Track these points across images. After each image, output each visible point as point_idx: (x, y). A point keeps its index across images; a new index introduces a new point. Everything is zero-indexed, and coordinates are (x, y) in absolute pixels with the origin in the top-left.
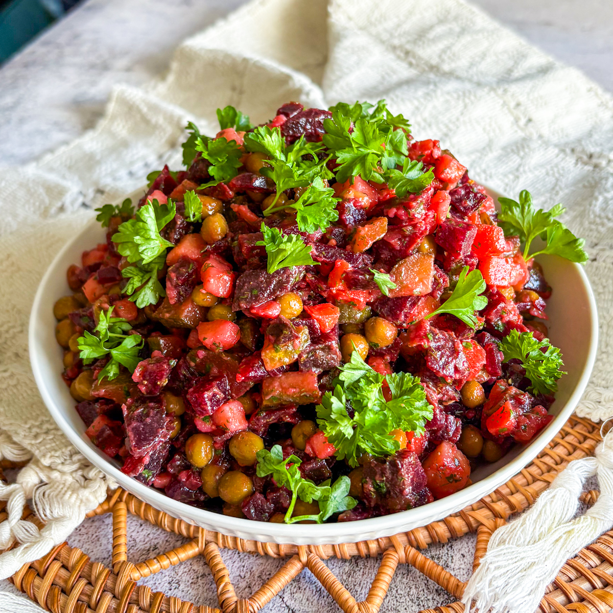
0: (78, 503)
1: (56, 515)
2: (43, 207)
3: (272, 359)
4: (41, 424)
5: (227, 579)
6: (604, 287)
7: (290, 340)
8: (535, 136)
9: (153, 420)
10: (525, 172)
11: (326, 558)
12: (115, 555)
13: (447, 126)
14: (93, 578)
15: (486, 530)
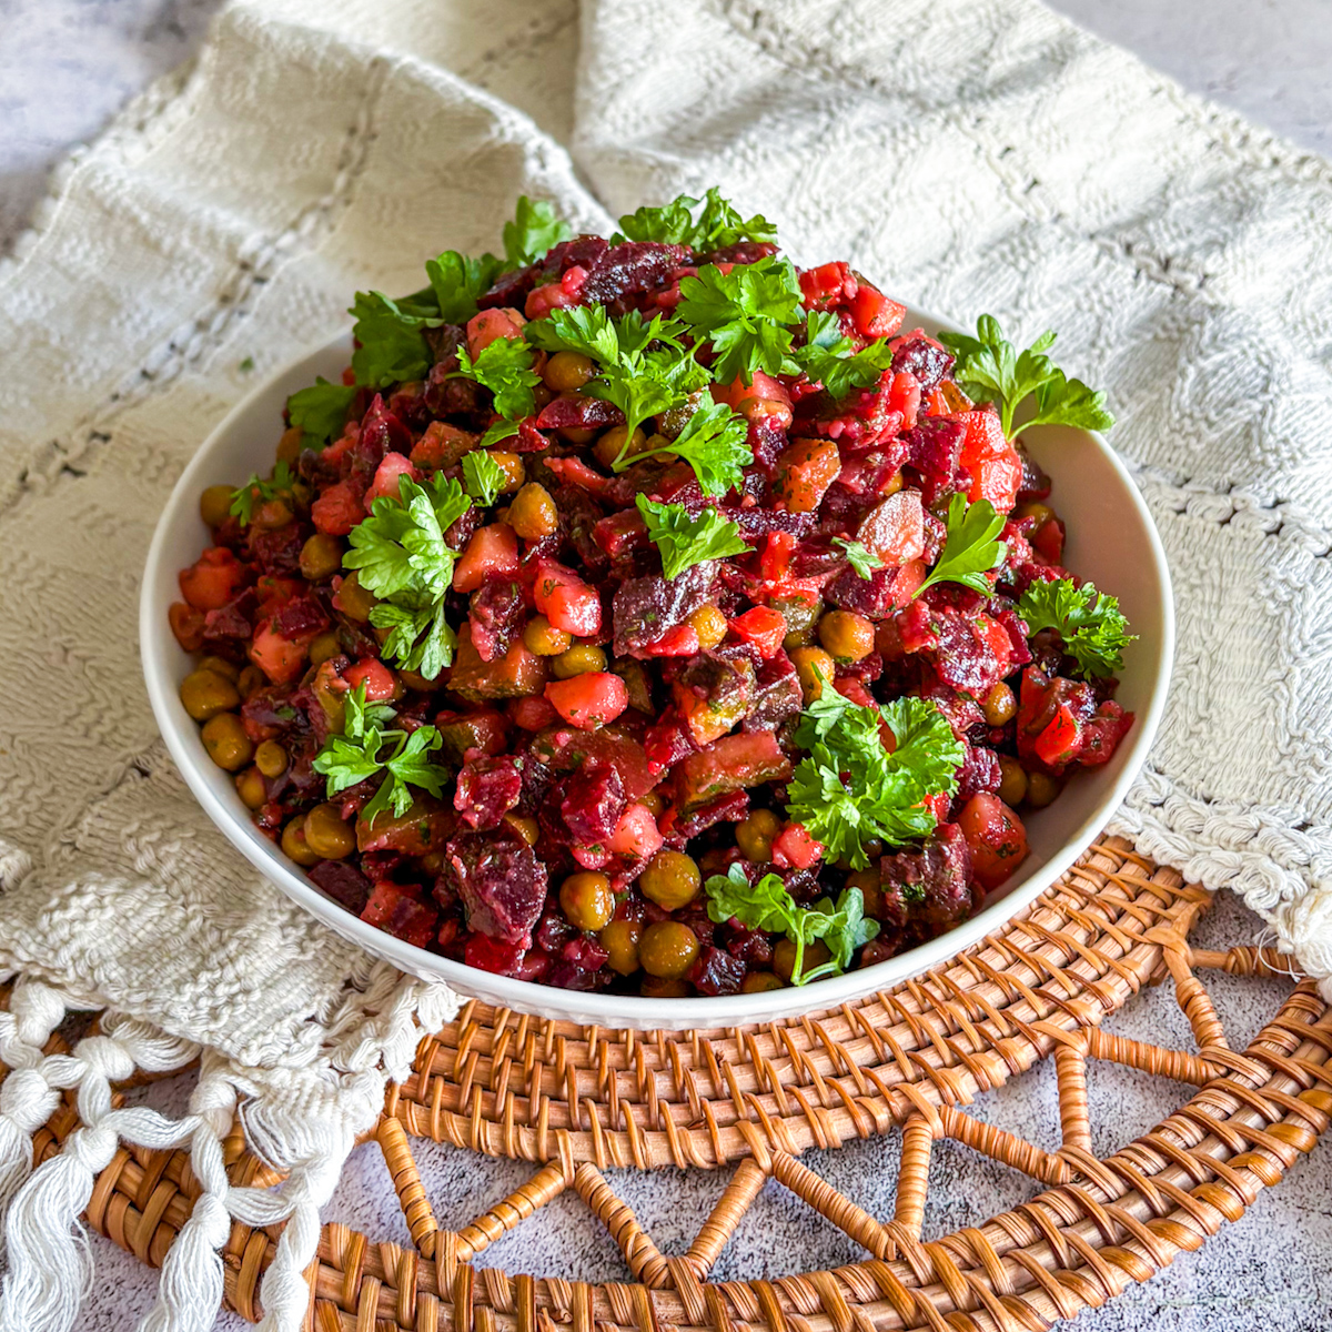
0: (338, 1118)
1: (301, 1154)
3: (709, 726)
5: (636, 1228)
6: (1202, 574)
7: (734, 687)
8: (1046, 218)
9: (519, 873)
10: (1031, 307)
11: (800, 1152)
12: (414, 1224)
13: (863, 213)
14: (390, 1272)
15: (1069, 1052)
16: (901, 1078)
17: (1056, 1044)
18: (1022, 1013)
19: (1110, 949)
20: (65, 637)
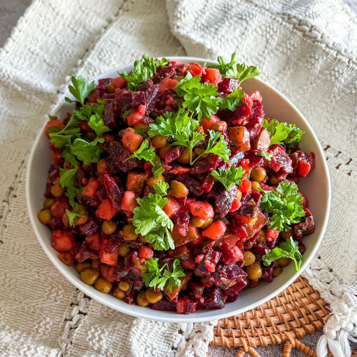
3: (253, 222)
20: (37, 268)
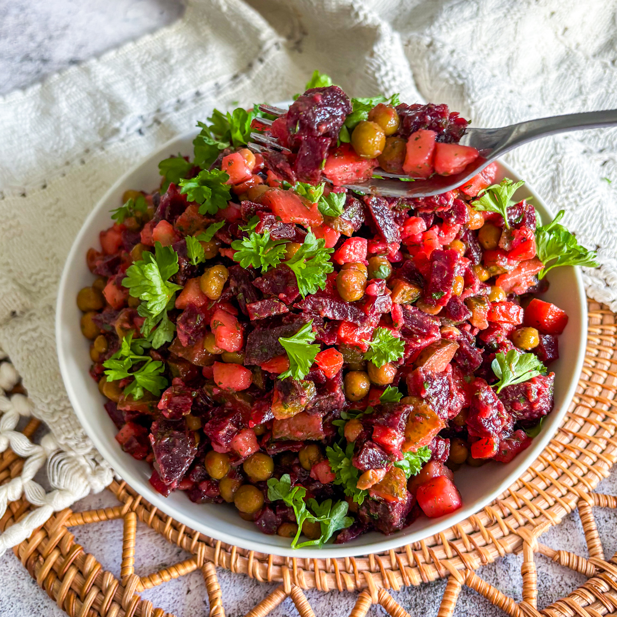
2: (103, 123)
3: (282, 412)
4: (60, 400)
5: (219, 602)
7: (297, 399)
9: (179, 450)
11: (307, 589)
12: (124, 567)
14: (104, 588)
15: (454, 582)
16: (367, 568)
17: (449, 575)
18: (439, 554)
19: (496, 533)
